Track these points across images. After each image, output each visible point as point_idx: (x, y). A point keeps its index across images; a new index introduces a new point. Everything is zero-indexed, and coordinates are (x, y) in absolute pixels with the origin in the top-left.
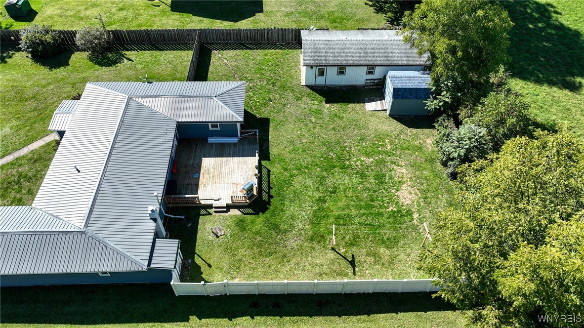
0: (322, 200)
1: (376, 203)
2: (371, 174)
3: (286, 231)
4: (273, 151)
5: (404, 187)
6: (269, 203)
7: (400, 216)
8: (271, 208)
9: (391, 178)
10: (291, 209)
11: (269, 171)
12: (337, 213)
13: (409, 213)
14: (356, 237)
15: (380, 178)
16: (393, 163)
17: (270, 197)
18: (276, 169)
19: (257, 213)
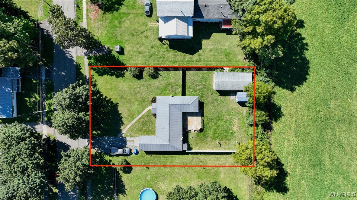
0: (216, 129)
1: (228, 130)
2: (228, 121)
3: (207, 137)
4: (205, 114)
5: (235, 126)
6: (204, 129)
7: (233, 133)
8: (204, 131)
9: (233, 123)
10: (209, 131)
12: (219, 132)
13: (235, 133)
14: (222, 138)
15: (230, 123)
16: (234, 118)
17: (204, 128)
18: (205, 120)
19: (201, 132)
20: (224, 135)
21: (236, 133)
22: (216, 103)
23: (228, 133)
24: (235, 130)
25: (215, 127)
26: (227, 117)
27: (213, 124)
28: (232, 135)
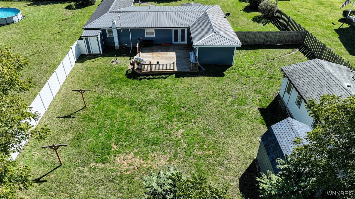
0: (132, 103)
7: (103, 153)
11: (165, 78)
14: (91, 121)
19: (126, 74)
20: (103, 125)
21: (99, 165)
22: (230, 100)
23: (110, 138)
24: (119, 161)
25: (138, 101)
26: (181, 131)
27: (152, 97)
28: (94, 153)
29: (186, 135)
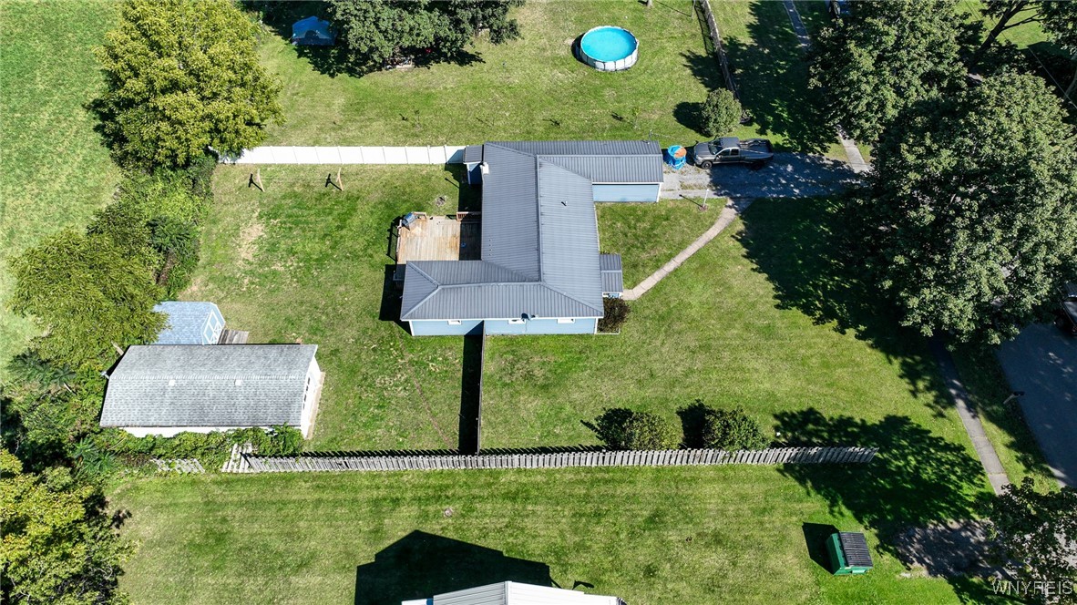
0: (340, 228)
2: (281, 252)
3: (381, 203)
4: (381, 275)
5: (252, 239)
7: (270, 214)
9: (261, 249)
10: (372, 221)
11: (388, 255)
12: (330, 218)
13: (260, 217)
14: (318, 199)
15: (272, 249)
16: (251, 264)
17: (389, 229)
18: (381, 256)
20: (310, 209)
21: (256, 214)
23: (289, 216)
25: (344, 232)
26: (282, 269)
27: (349, 243)
28: (272, 209)
29: (275, 273)
